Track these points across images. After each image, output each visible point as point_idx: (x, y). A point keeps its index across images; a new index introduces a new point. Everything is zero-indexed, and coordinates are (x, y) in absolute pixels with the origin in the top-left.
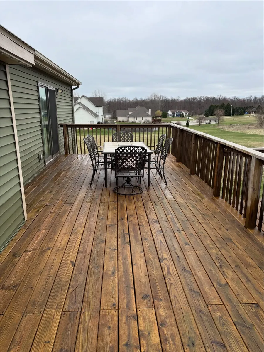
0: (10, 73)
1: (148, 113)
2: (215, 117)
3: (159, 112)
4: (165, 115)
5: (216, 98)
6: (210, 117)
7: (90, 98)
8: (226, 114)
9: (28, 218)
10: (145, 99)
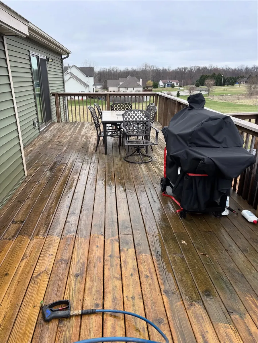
0: (7, 44)
1: (139, 83)
2: (206, 87)
3: (150, 83)
4: (156, 86)
5: (207, 68)
6: (201, 88)
7: (80, 68)
8: (216, 84)
9: (28, 174)
10: (136, 69)
